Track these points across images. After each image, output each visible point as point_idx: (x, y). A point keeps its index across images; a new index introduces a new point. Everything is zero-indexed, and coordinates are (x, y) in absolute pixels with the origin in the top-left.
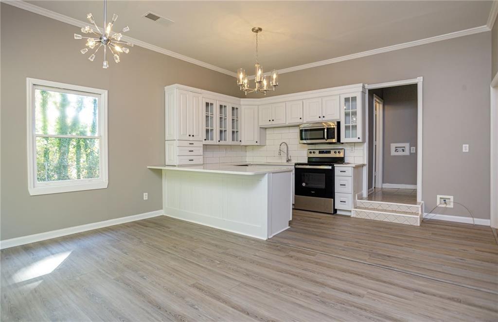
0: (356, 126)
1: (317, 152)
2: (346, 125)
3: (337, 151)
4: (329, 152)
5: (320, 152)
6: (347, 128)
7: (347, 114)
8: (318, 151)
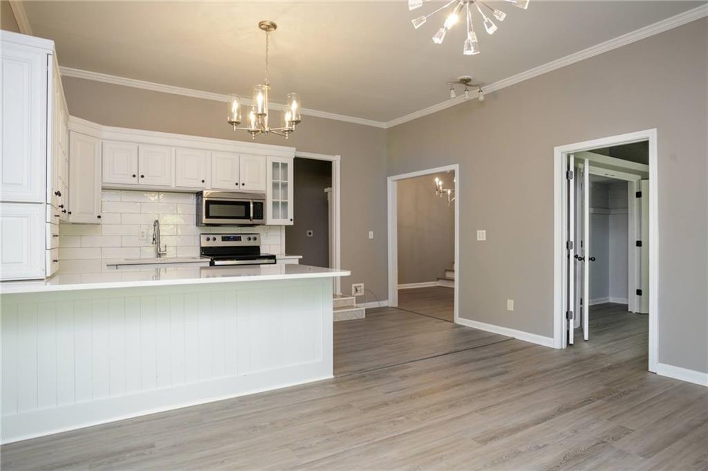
0: (287, 203)
1: (219, 238)
2: (274, 200)
3: (252, 237)
4: (239, 239)
5: (224, 239)
6: (275, 204)
7: (275, 186)
8: (220, 236)
